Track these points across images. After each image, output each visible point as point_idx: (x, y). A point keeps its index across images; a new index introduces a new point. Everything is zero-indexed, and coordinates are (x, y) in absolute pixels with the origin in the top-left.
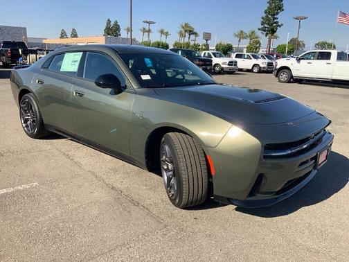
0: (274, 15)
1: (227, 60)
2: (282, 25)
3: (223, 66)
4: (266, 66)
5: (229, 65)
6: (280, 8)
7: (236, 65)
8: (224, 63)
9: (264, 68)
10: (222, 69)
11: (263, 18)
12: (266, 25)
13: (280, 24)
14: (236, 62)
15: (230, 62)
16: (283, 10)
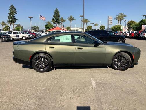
0: (13, 15)
1: (15, 35)
2: (17, 19)
3: (13, 37)
4: (28, 36)
5: (16, 37)
6: (15, 13)
7: (18, 37)
8: (14, 36)
9: (27, 37)
10: (13, 39)
11: (8, 16)
12: (10, 19)
13: (16, 19)
14: (18, 36)
15: (16, 36)
16: (16, 13)
